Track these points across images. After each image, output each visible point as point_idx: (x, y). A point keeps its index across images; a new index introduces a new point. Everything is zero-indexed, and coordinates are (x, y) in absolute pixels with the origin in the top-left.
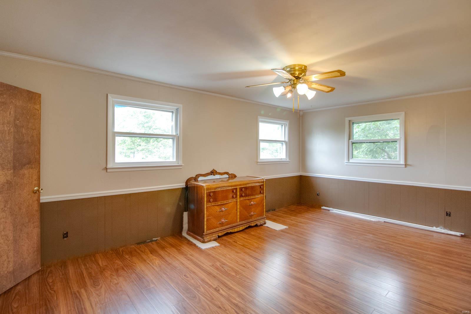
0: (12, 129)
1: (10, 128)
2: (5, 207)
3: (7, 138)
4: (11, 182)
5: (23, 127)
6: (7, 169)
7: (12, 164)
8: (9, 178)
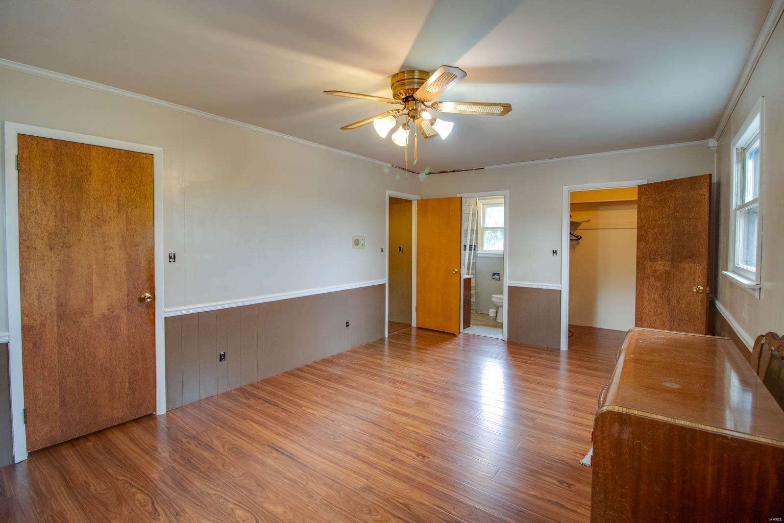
0: (671, 222)
1: (669, 222)
2: (663, 294)
3: (666, 231)
4: (669, 273)
5: (684, 218)
6: (666, 260)
7: (670, 256)
8: (667, 268)
